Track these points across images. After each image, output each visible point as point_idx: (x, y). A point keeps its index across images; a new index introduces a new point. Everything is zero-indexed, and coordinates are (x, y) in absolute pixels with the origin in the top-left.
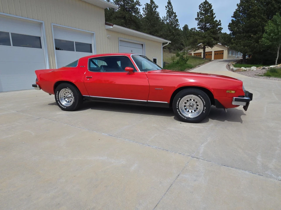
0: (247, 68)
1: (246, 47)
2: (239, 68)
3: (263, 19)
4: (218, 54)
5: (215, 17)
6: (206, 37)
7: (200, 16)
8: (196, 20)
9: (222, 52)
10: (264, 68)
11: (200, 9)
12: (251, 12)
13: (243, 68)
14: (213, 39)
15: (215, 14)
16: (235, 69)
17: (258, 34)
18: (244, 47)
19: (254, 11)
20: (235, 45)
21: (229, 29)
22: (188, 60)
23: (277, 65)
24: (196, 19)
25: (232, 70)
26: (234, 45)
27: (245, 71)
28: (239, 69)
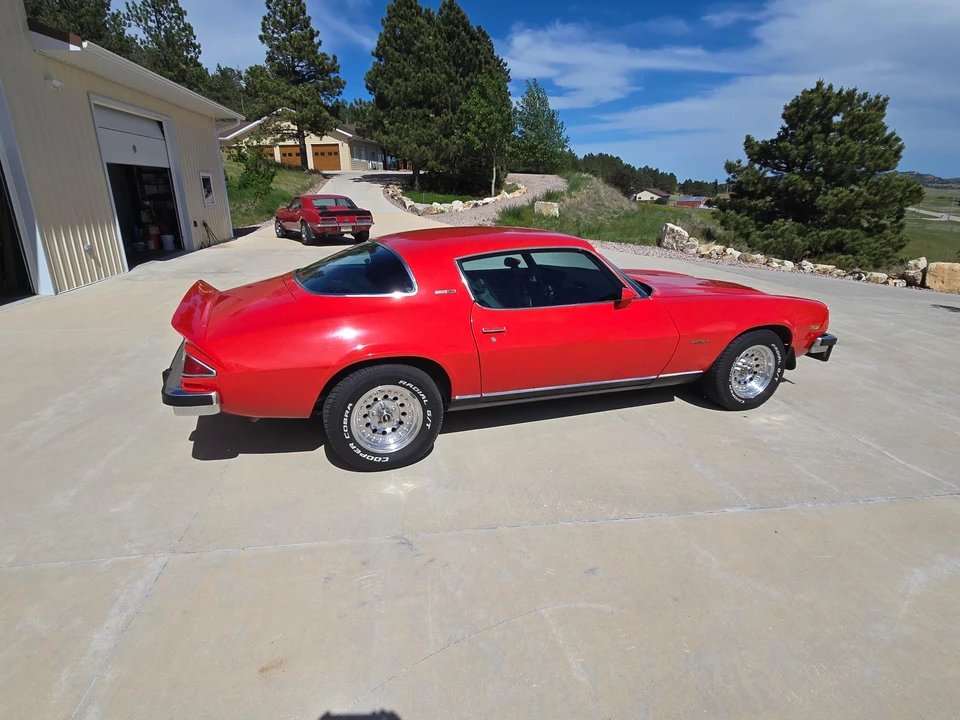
0: (445, 205)
1: (424, 147)
2: (429, 205)
3: (448, 74)
4: (323, 154)
5: (320, 43)
6: (305, 104)
7: (273, 32)
8: (263, 42)
9: (334, 149)
10: (476, 205)
11: (269, 7)
12: (421, 49)
13: (436, 205)
14: (326, 114)
15: (318, 32)
16: (420, 207)
17: (446, 115)
18: (419, 146)
19: (428, 49)
20: (398, 137)
21: (367, 87)
22: (273, 176)
23: (495, 196)
24: (261, 37)
25: (414, 210)
26: (394, 137)
27: (443, 212)
28: (428, 208)
